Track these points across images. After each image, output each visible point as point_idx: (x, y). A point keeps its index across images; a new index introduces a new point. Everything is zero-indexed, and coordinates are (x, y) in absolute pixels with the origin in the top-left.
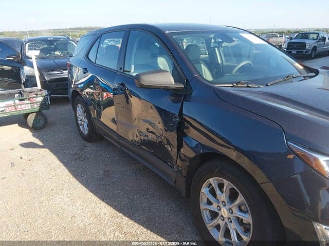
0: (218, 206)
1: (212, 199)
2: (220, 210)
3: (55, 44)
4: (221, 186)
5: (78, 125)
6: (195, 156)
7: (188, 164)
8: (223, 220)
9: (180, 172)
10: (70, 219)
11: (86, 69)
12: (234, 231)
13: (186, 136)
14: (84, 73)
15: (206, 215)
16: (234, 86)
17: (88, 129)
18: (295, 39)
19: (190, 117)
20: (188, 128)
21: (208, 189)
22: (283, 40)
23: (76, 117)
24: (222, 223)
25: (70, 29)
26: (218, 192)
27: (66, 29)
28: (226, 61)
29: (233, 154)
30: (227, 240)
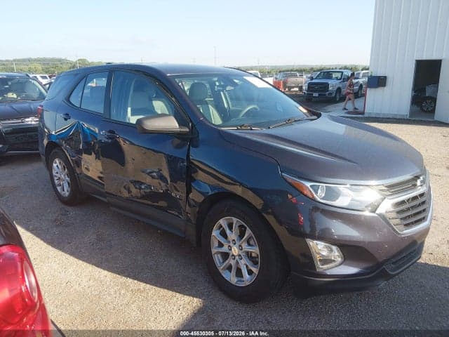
0: (229, 246)
1: (222, 240)
2: (231, 250)
3: (10, 83)
4: (230, 226)
5: (54, 187)
6: (204, 200)
7: (197, 209)
8: (234, 259)
9: (189, 220)
10: (65, 284)
11: (67, 114)
12: (245, 266)
13: (195, 180)
14: (66, 119)
15: (217, 259)
16: (238, 129)
17: (69, 190)
18: (316, 79)
19: (197, 161)
20: (197, 171)
21: (219, 231)
22: (304, 80)
23: (52, 177)
24: (233, 262)
25: (15, 60)
26: (228, 232)
27: (7, 61)
28: (233, 106)
29: (238, 190)
30: (239, 279)
